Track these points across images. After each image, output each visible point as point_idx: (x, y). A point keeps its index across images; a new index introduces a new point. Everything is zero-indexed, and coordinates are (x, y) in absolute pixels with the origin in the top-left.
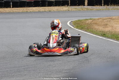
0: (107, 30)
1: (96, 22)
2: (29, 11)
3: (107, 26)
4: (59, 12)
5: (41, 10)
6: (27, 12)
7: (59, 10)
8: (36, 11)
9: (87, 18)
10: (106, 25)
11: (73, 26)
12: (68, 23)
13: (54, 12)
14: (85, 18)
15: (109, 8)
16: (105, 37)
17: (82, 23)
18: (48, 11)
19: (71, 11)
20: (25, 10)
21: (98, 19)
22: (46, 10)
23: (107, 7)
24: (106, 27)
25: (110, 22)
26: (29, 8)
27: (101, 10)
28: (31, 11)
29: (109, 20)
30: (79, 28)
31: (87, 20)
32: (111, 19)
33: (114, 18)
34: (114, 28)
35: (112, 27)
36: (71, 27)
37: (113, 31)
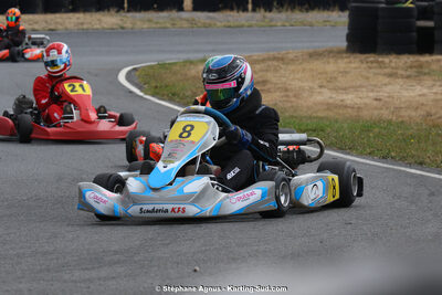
3: (266, 88)
4: (85, 33)
7: (85, 26)
9: (192, 56)
10: (264, 82)
11: (140, 88)
12: (122, 77)
13: (68, 33)
14: (183, 57)
15: (272, 20)
17: (175, 73)
18: (43, 29)
19: (133, 32)
22: (36, 27)
23: (264, 17)
25: (276, 70)
27: (243, 26)
29: (275, 63)
30: (163, 95)
31: (191, 62)
32: (282, 59)
33: (291, 56)
34: (291, 94)
35: (286, 90)
36: (131, 92)
37: (289, 105)
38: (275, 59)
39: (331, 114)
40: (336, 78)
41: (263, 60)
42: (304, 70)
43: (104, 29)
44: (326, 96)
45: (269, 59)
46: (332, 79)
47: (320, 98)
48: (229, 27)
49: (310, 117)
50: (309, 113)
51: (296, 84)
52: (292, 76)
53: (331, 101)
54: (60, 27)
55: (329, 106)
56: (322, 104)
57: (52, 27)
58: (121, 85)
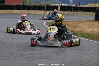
0: (76, 30)
1: (67, 24)
2: (11, 13)
4: (36, 15)
5: (21, 13)
6: (10, 13)
7: (36, 13)
8: (17, 13)
10: (76, 26)
12: (44, 24)
13: (32, 14)
15: (78, 14)
16: (75, 35)
18: (27, 14)
20: (8, 12)
21: (69, 22)
23: (76, 13)
24: (76, 28)
25: (79, 24)
26: (11, 11)
27: (71, 15)
28: (13, 13)
29: (79, 22)
32: (80, 22)
33: (82, 21)
34: (82, 29)
35: (81, 28)
36: (46, 27)
37: (82, 31)
38: (78, 21)
39: (91, 33)
40: (92, 26)
41: (76, 22)
42: (85, 24)
43: (40, 14)
44: (90, 29)
45: (77, 22)
46: (91, 26)
47: (89, 30)
48: (68, 15)
49: (87, 34)
50: (87, 32)
51: (83, 27)
52: (82, 25)
53: (91, 31)
54: (31, 13)
55: (91, 32)
56: (89, 31)
57: (29, 13)
58: (44, 25)
